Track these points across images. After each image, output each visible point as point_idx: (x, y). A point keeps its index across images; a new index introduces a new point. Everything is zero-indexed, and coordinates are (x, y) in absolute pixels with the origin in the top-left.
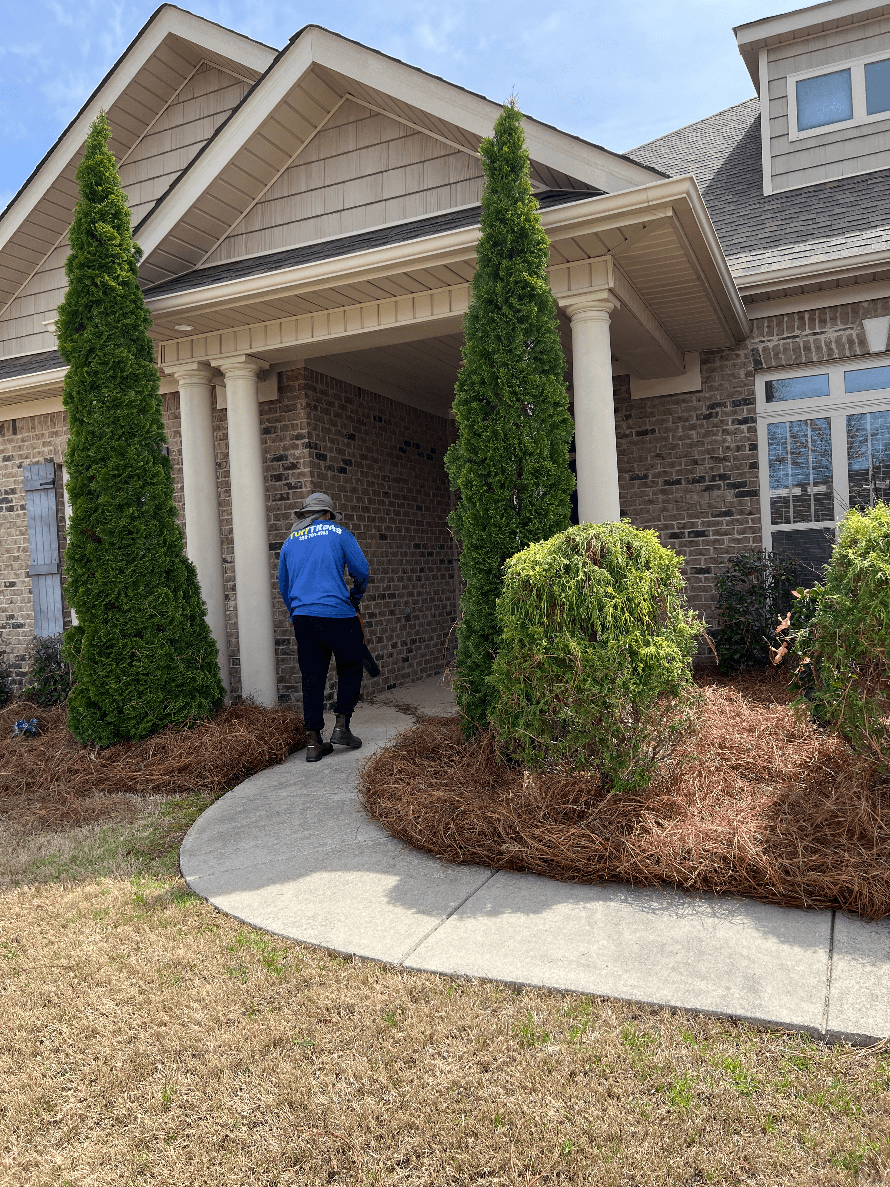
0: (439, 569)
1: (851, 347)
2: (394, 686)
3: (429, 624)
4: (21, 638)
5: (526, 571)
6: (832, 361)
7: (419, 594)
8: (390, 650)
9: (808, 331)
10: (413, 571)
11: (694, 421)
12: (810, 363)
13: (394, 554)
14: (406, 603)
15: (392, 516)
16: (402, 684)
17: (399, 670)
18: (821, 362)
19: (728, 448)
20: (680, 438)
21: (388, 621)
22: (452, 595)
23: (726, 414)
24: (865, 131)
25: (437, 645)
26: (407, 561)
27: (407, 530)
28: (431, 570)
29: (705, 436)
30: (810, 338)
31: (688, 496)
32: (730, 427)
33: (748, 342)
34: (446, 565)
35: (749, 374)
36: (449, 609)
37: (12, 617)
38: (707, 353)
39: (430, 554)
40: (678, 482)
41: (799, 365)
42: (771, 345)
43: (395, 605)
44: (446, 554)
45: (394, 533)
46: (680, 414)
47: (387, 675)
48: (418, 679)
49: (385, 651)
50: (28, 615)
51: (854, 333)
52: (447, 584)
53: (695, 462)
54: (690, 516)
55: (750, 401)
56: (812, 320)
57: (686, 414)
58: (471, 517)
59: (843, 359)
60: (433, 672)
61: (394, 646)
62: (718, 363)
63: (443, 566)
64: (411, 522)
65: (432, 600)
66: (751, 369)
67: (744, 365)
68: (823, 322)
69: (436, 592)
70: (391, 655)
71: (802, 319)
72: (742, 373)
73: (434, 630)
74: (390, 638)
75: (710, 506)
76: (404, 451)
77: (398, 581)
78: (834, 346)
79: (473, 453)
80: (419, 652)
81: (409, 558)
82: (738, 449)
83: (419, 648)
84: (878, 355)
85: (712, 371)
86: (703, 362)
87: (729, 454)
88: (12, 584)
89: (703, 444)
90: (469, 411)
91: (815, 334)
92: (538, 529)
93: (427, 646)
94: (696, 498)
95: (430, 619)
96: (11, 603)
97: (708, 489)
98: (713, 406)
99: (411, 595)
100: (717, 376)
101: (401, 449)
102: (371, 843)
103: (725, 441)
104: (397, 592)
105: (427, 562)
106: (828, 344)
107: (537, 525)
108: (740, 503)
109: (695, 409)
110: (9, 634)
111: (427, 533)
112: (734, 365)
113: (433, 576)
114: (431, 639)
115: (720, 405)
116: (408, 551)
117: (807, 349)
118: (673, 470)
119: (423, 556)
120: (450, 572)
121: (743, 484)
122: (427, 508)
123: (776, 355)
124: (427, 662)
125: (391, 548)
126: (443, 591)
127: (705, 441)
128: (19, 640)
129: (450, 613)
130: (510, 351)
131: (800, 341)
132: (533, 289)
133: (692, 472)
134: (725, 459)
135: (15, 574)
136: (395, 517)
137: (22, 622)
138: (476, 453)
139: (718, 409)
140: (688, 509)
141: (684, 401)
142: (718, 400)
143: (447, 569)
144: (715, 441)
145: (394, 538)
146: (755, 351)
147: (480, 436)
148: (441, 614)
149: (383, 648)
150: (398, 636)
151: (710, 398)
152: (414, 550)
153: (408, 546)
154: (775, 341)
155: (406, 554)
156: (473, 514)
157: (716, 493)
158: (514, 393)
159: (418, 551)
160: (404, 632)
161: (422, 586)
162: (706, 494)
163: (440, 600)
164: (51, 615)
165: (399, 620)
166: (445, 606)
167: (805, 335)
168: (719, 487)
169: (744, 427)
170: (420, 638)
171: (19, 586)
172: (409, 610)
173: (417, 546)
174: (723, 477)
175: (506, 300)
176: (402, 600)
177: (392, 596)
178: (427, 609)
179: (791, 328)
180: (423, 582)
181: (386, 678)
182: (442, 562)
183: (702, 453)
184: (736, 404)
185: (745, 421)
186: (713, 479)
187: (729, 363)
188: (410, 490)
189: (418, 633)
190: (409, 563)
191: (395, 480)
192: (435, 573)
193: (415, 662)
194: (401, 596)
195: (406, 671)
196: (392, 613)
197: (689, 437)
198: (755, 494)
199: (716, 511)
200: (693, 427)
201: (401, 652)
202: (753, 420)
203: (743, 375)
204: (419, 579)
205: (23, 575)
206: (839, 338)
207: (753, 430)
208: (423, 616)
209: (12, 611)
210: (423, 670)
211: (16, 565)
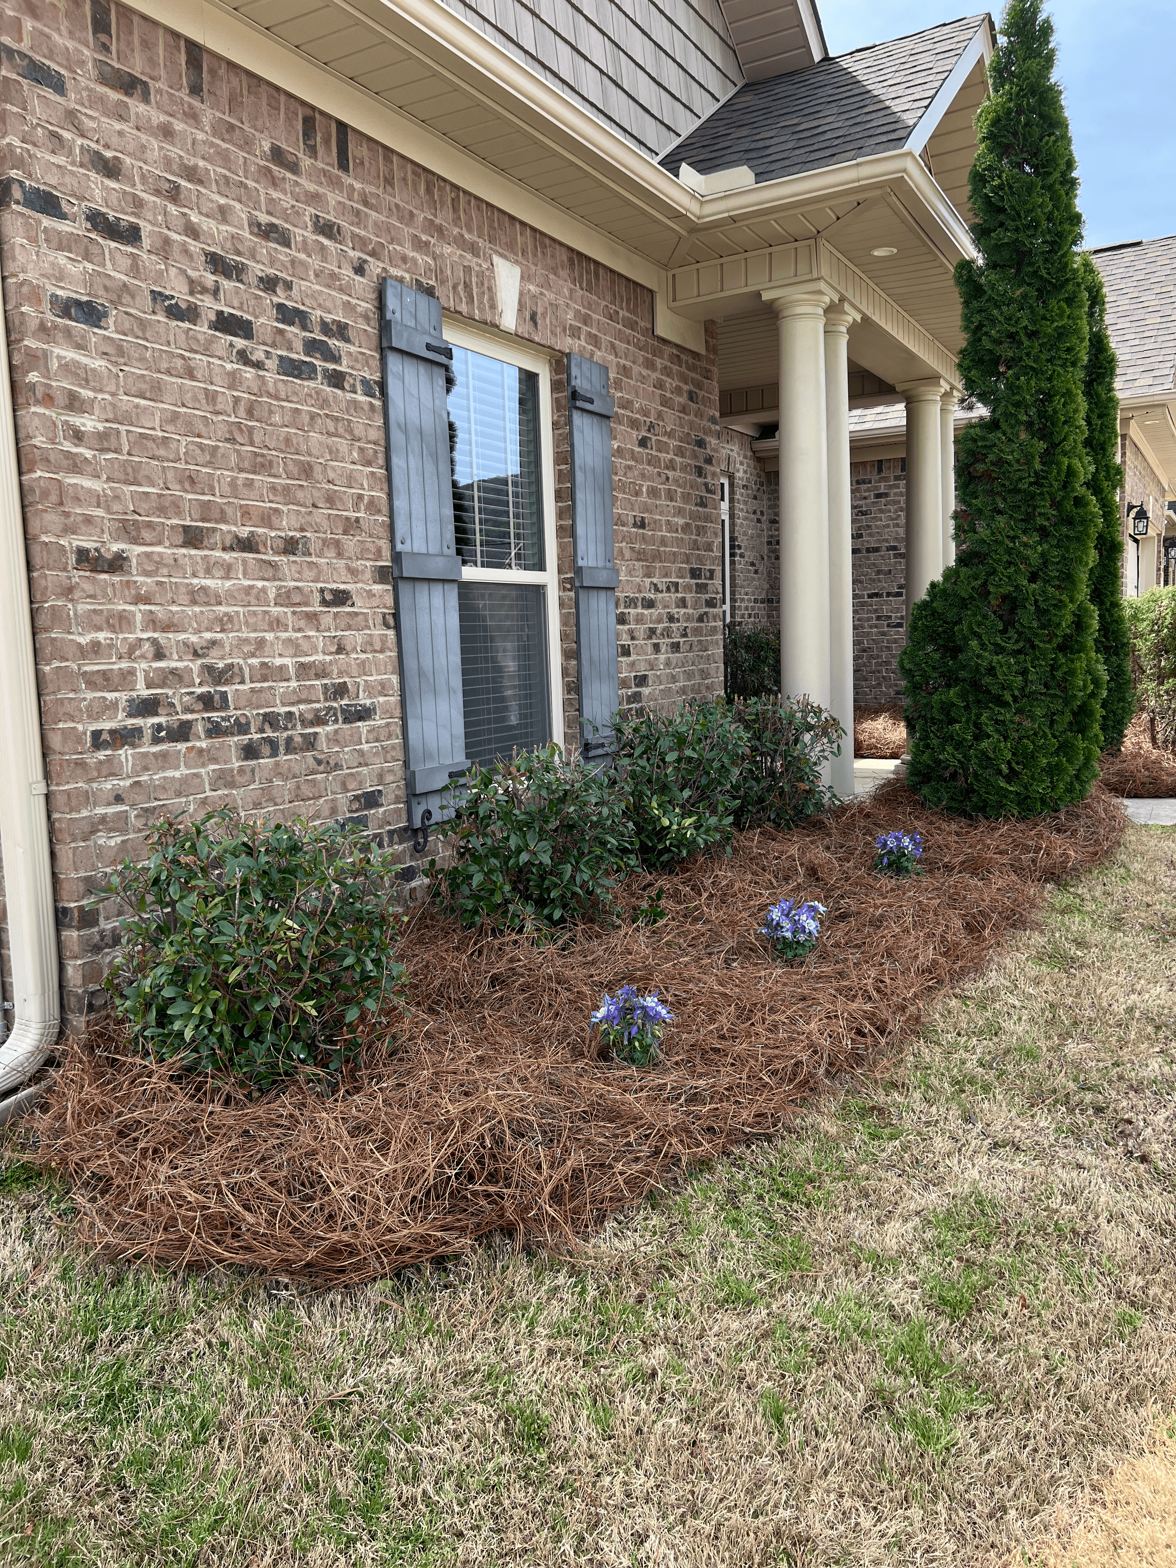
4: (365, 747)
37: (341, 690)
50: (383, 684)
88: (341, 598)
96: (340, 650)
110: (334, 739)
128: (361, 753)
135: (348, 568)
137: (368, 702)
164: (441, 682)
171: (360, 605)
205: (368, 575)
209: (341, 674)
211: (350, 544)
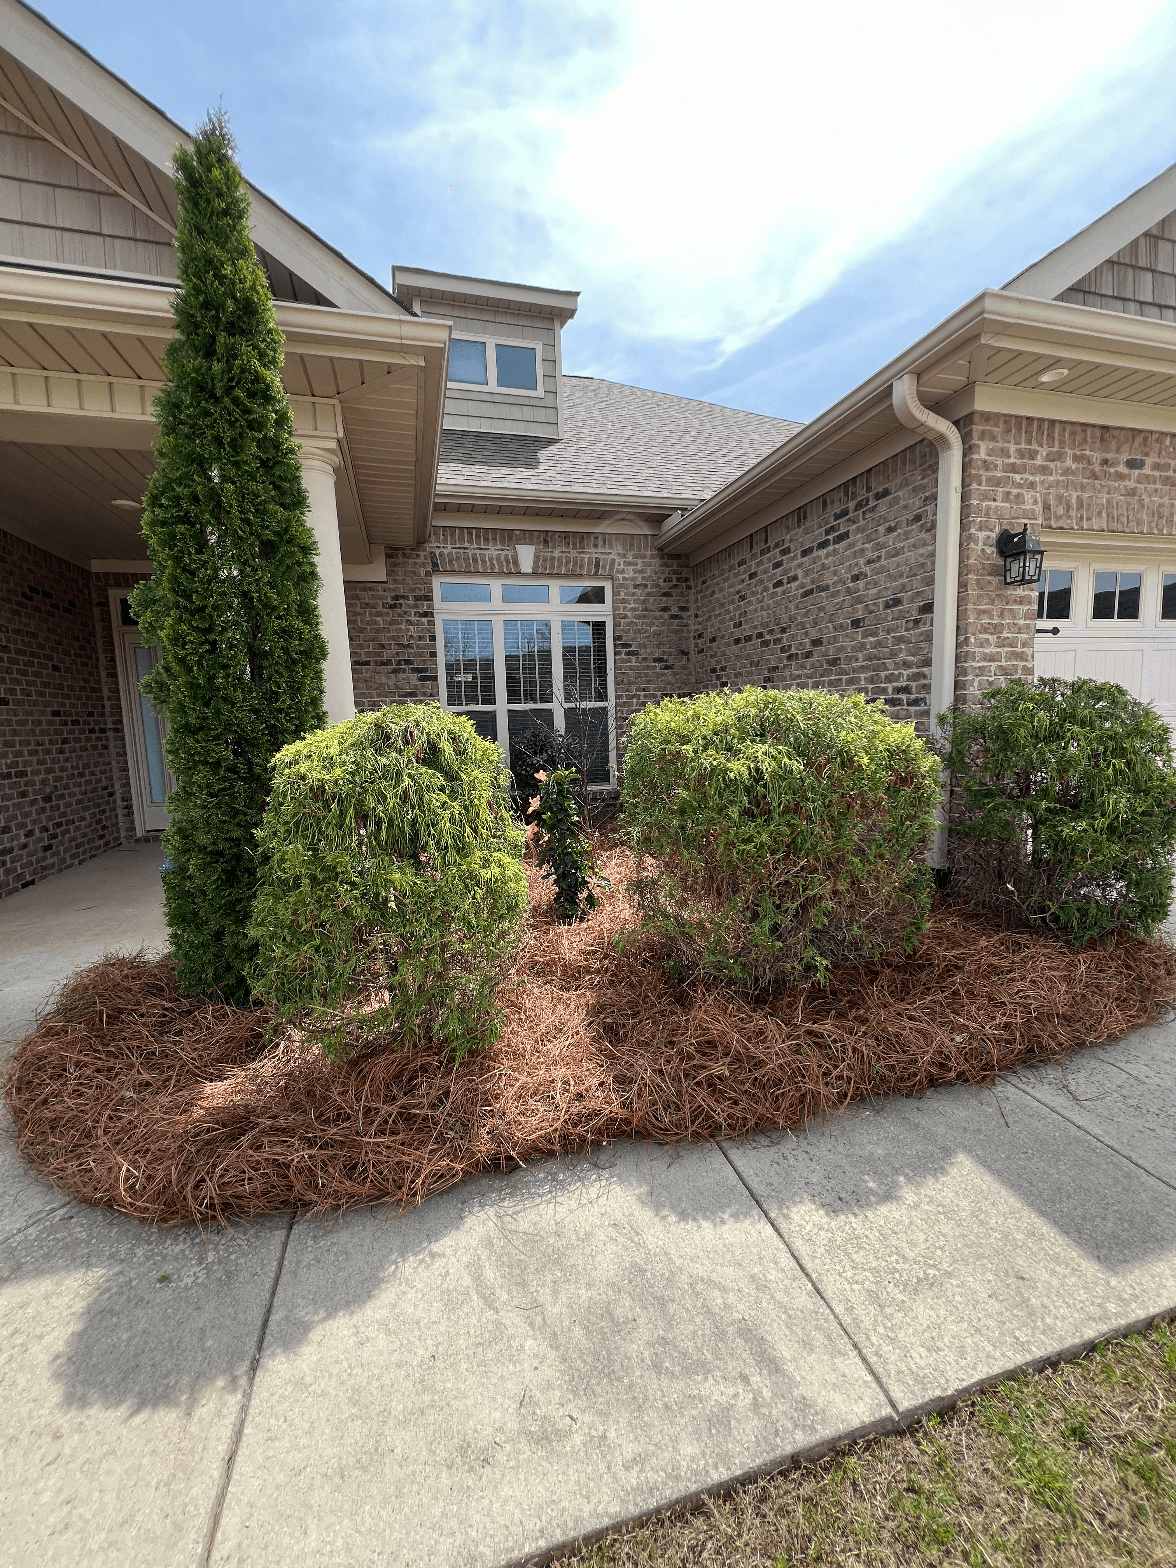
0: (88, 740)
1: (507, 565)
2: (32, 882)
3: (79, 802)
5: (315, 774)
6: (493, 574)
7: (63, 769)
8: (23, 840)
9: (475, 546)
10: (51, 742)
11: (380, 609)
12: (477, 573)
13: (21, 723)
14: (44, 782)
15: (15, 675)
16: (43, 878)
17: (38, 861)
18: (485, 574)
19: (411, 636)
20: (368, 623)
21: (17, 806)
22: (107, 768)
23: (408, 605)
24: (497, 398)
25: (90, 825)
26: (42, 731)
27: (40, 694)
28: (77, 740)
29: (390, 623)
30: (477, 551)
31: (377, 677)
32: (413, 619)
33: (426, 545)
34: (97, 735)
35: (428, 574)
36: (104, 783)
38: (391, 548)
39: (75, 723)
40: (367, 663)
41: (468, 573)
42: (446, 551)
43: (26, 784)
44: (97, 723)
45: (19, 696)
46: (367, 601)
47: (19, 871)
48: (67, 867)
49: (15, 843)
51: (510, 554)
52: (101, 755)
53: (383, 646)
54: (379, 695)
55: (429, 598)
56: (478, 536)
57: (372, 602)
58: (185, 687)
59: (501, 574)
60: (88, 856)
61: (29, 834)
62: (401, 560)
63: (93, 736)
64: (46, 685)
65: (82, 775)
66: (430, 569)
67: (423, 565)
68: (486, 540)
69: (86, 766)
70: (25, 846)
71: (470, 534)
72: (422, 572)
73: (86, 809)
74: (22, 826)
75: (397, 687)
76: (31, 599)
77: (30, 755)
78: (495, 562)
79: (181, 596)
80: (67, 836)
81: (44, 727)
82: (420, 638)
83: (67, 831)
84: (526, 575)
85: (396, 565)
86: (388, 556)
87: (412, 642)
89: (389, 631)
90: (173, 536)
91: (481, 549)
92: (290, 707)
93: (77, 829)
94: (384, 680)
95: (79, 797)
97: (395, 671)
98: (397, 598)
99: (50, 771)
100: (399, 570)
101: (24, 595)
102: (33, 1232)
103: (408, 630)
104: (29, 769)
105: (72, 732)
106: (491, 560)
107: (289, 702)
108: (423, 686)
109: (381, 598)
111: (69, 698)
112: (415, 564)
113: (81, 747)
114: (83, 819)
115: (403, 597)
116: (43, 718)
117: (475, 560)
118: (362, 652)
119: (66, 724)
120: (104, 742)
121: (425, 670)
122: (68, 670)
123: (451, 561)
124: (78, 846)
125: (16, 715)
126: (96, 764)
127: (392, 628)
129: (106, 788)
130: (236, 464)
131: (470, 553)
132: (268, 387)
133: (379, 654)
134: (409, 646)
136: (20, 677)
138: (189, 598)
139: (401, 601)
140: (377, 689)
141: (371, 589)
142: (402, 593)
143: (99, 739)
144: (400, 629)
145: (18, 703)
146: (433, 554)
147: (193, 574)
148: (94, 790)
149: (12, 839)
150: (34, 822)
151: (395, 590)
152: (51, 718)
153: (43, 713)
154: (448, 549)
155: (40, 723)
156: (188, 682)
157: (401, 676)
158: (247, 522)
159: (57, 718)
160: (43, 817)
161: (67, 760)
162: (393, 676)
163: (93, 774)
165: (34, 802)
166: (99, 781)
167: (473, 548)
168: (404, 671)
169: (424, 620)
170: (67, 821)
172: (48, 790)
173: (56, 713)
174: (408, 662)
175: (228, 390)
176: (37, 779)
177: (23, 774)
178: (75, 786)
179: (462, 540)
180: (67, 755)
181: (18, 876)
182: (92, 731)
183: (389, 638)
184: (417, 598)
185: (425, 615)
186: (399, 663)
187: (411, 561)
188: (41, 646)
189: (63, 814)
190: (44, 733)
191: (17, 632)
192: (83, 743)
193: (62, 848)
194: (37, 773)
195: (50, 861)
196: (23, 795)
197: (376, 623)
198: (435, 679)
199: (402, 692)
200: (379, 614)
201: (41, 840)
202: (432, 615)
203: (422, 574)
204: (61, 752)
206: (498, 556)
207: (432, 623)
208: (69, 794)
210: (73, 857)
